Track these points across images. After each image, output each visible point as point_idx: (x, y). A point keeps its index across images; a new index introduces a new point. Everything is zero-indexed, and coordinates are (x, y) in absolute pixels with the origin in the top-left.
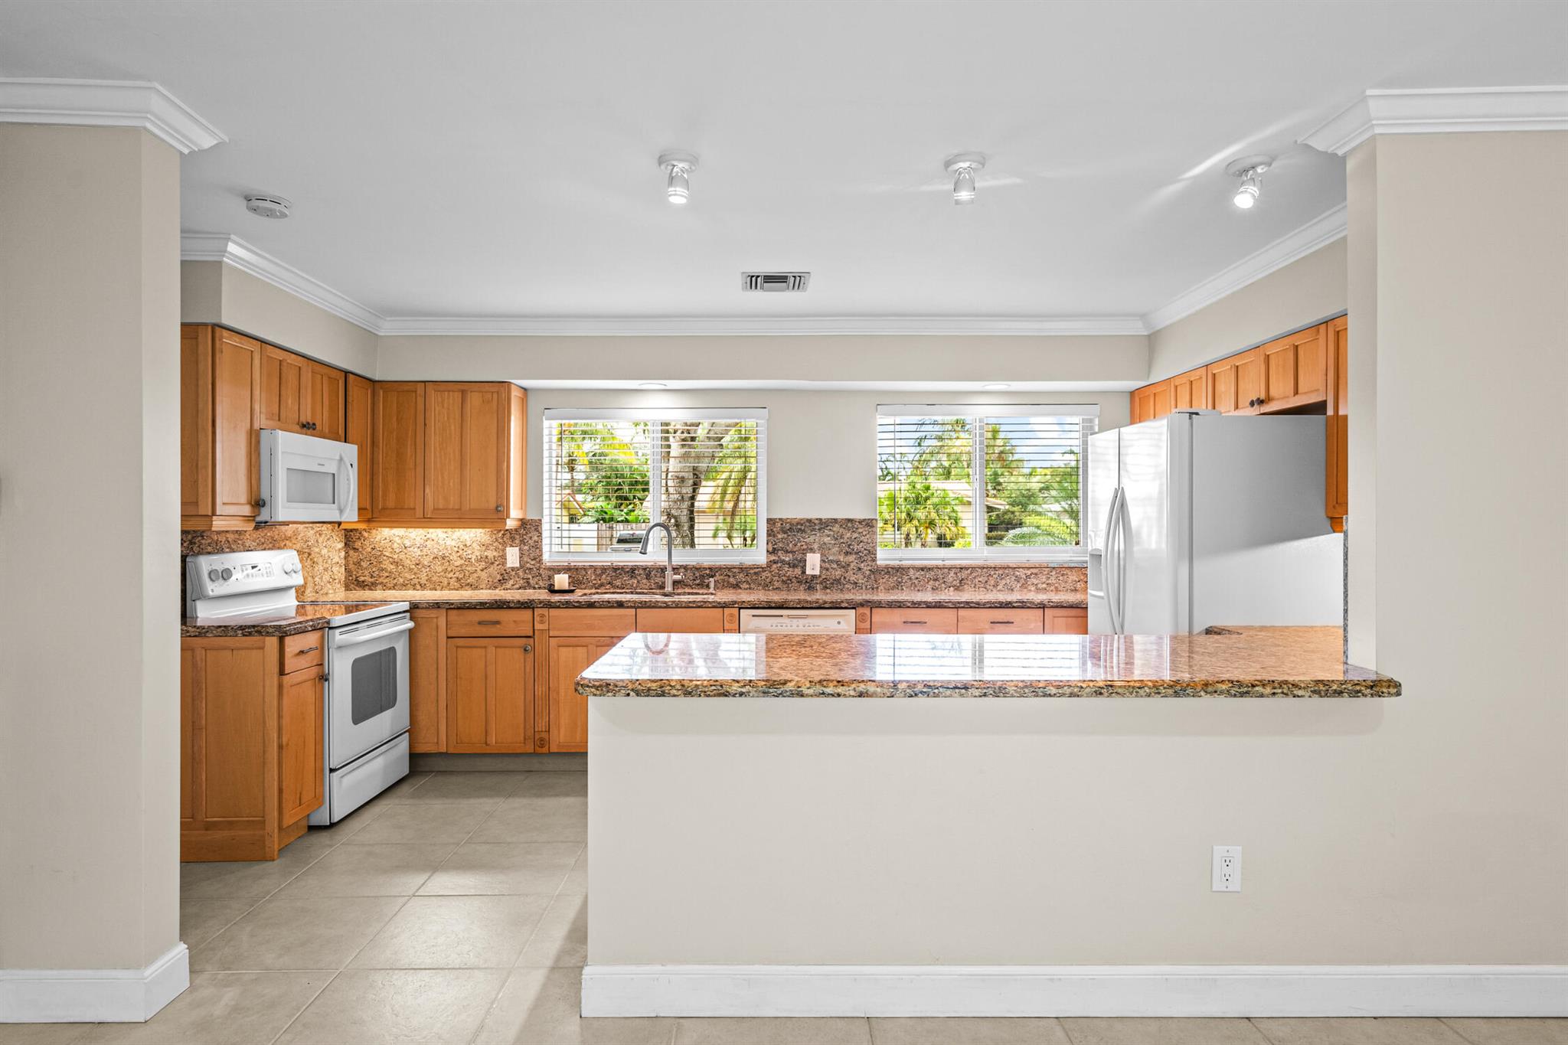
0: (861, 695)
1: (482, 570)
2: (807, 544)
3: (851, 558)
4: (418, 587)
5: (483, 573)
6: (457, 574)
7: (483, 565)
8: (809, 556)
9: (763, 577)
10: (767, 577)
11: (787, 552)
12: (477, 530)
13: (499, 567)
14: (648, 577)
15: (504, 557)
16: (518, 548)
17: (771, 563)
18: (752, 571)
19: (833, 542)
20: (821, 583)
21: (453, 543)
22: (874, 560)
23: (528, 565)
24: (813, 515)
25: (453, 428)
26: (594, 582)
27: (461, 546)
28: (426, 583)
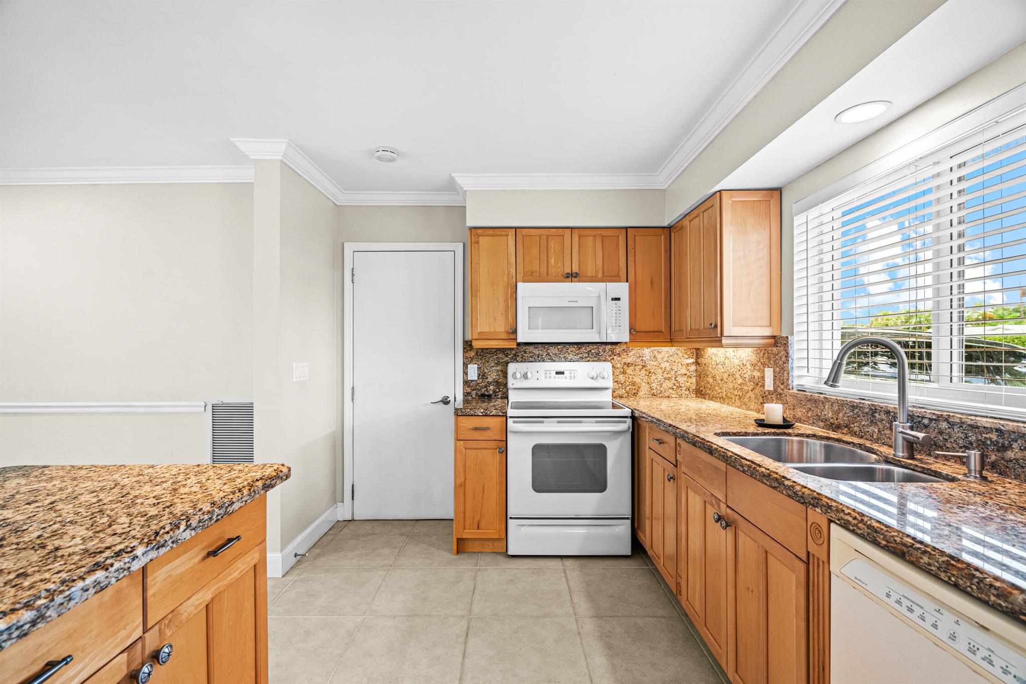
1: (752, 391)
6: (739, 392)
7: (752, 385)
13: (761, 389)
15: (764, 379)
16: (772, 369)
21: (737, 362)
23: (779, 390)
27: (741, 365)
28: (725, 397)
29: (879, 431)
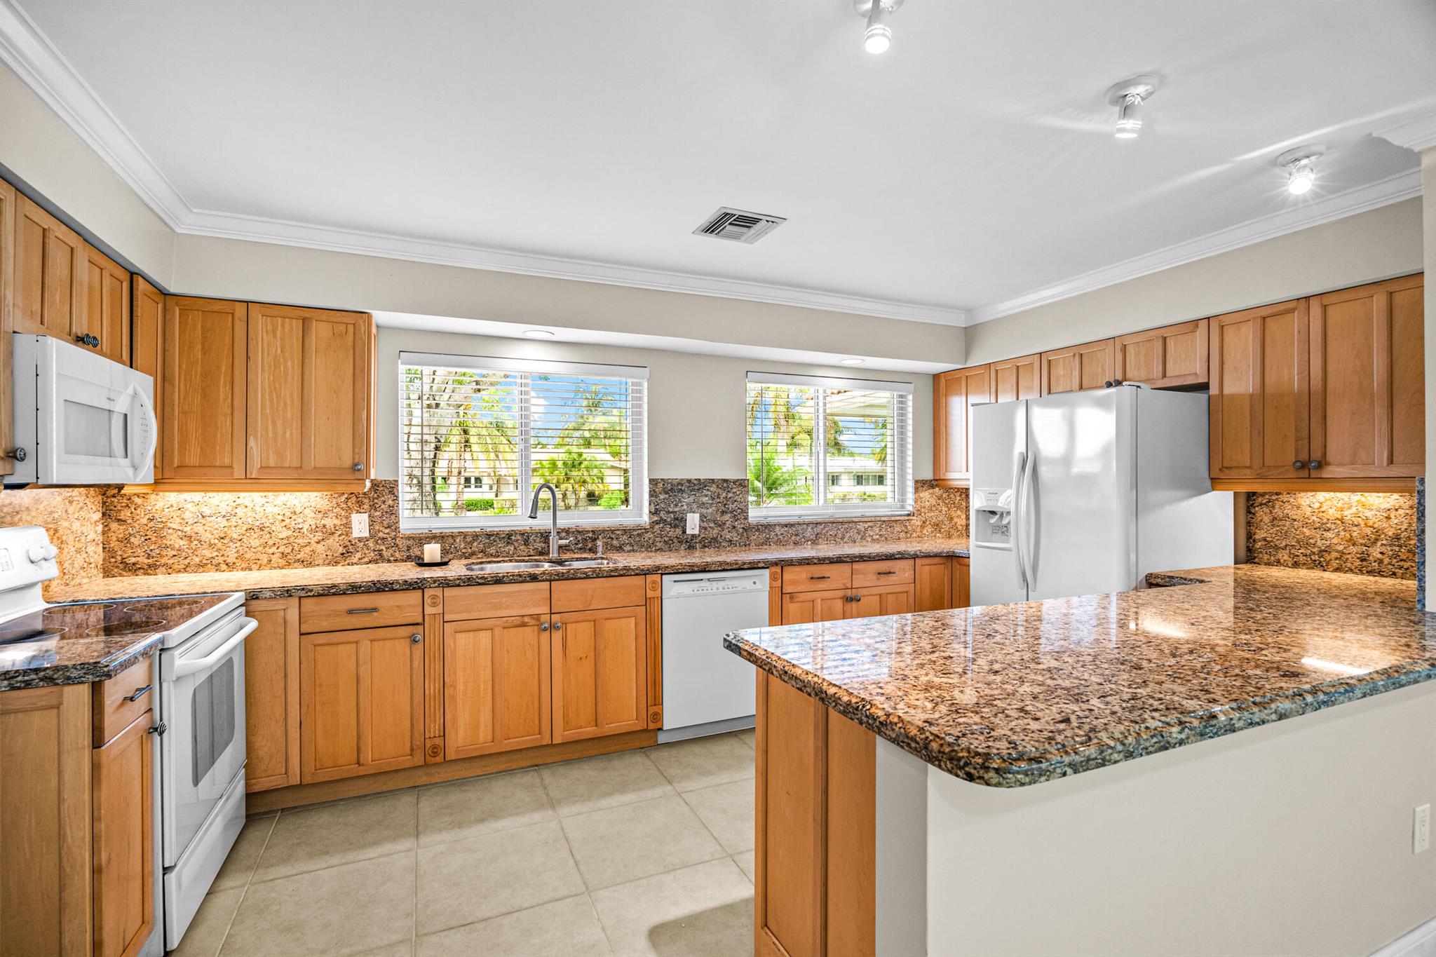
1: (318, 543)
2: (686, 504)
3: (727, 517)
4: (224, 567)
5: (320, 546)
6: (282, 549)
7: (319, 536)
8: (689, 516)
9: (646, 539)
10: (650, 538)
11: (669, 512)
12: (310, 493)
13: (341, 538)
14: (526, 543)
15: (348, 526)
16: (367, 515)
17: (653, 524)
18: (636, 533)
19: (710, 502)
20: (700, 542)
21: (276, 510)
22: (746, 518)
23: (381, 535)
24: (693, 475)
25: (289, 363)
26: (463, 551)
27: (288, 514)
28: (236, 561)
29: (515, 548)
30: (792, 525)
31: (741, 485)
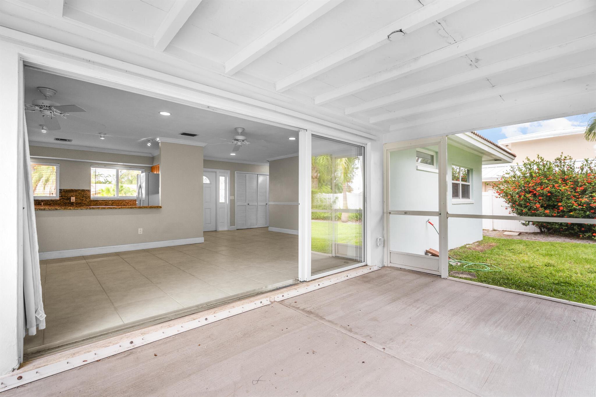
0: (81, 209)
2: (71, 195)
3: (84, 198)
8: (72, 198)
10: (59, 203)
11: (65, 197)
17: (60, 199)
19: (79, 194)
20: (75, 204)
22: (90, 198)
24: (73, 188)
30: (105, 200)
31: (88, 191)
